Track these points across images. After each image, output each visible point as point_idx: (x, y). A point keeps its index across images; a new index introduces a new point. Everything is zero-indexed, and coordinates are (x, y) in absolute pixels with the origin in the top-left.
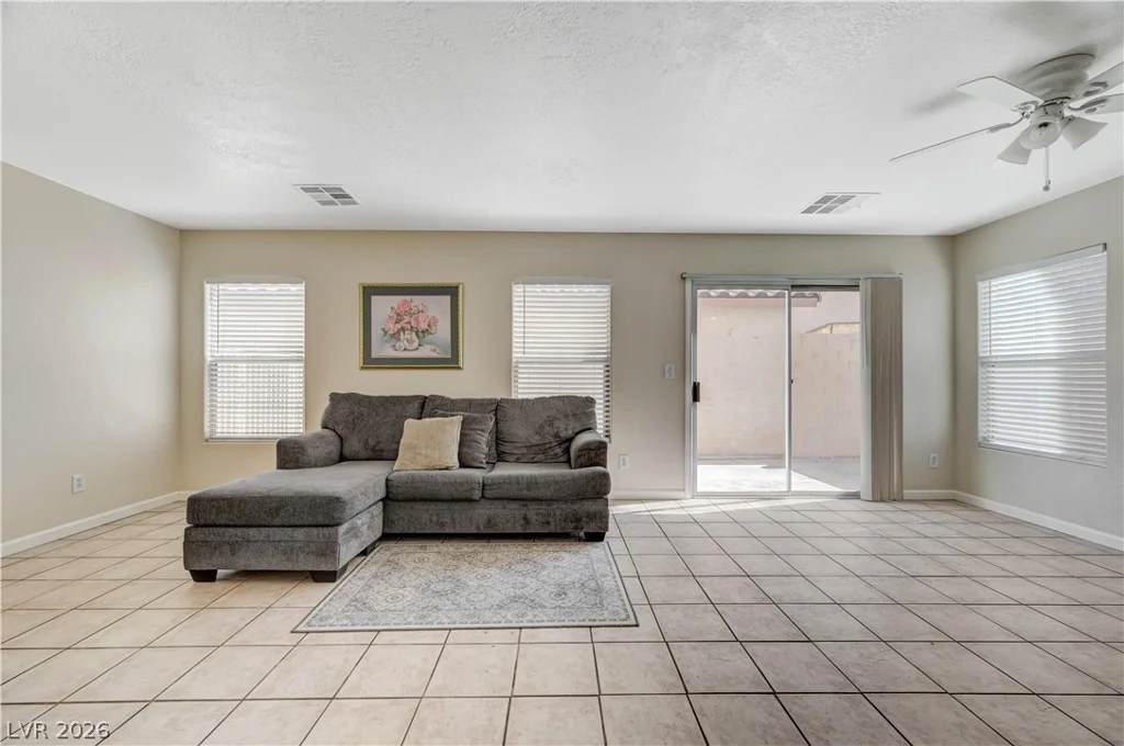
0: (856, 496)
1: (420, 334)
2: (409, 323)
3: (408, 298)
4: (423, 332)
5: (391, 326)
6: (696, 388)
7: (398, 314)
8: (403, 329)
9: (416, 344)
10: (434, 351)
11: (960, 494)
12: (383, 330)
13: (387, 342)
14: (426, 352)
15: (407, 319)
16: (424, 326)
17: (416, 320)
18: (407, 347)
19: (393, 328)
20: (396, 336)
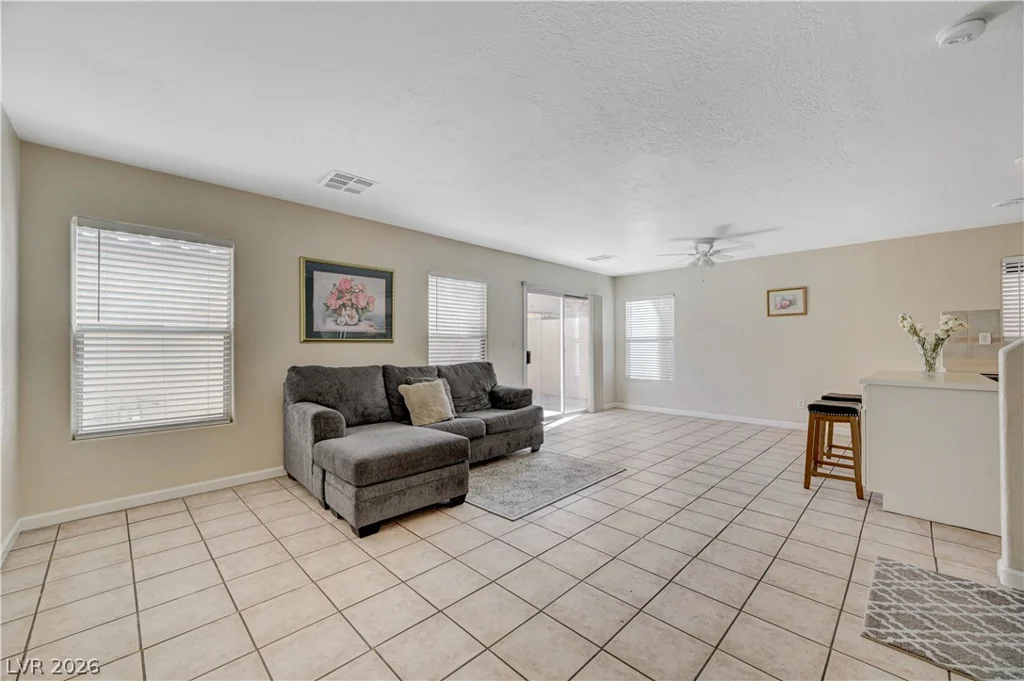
0: (586, 412)
1: (360, 311)
2: (351, 300)
3: (349, 277)
4: (362, 309)
5: (333, 302)
6: (528, 355)
7: (340, 291)
8: (344, 305)
9: (356, 320)
10: (372, 326)
11: (619, 404)
12: (325, 304)
13: (329, 316)
14: (363, 327)
15: (348, 296)
16: (362, 304)
17: (357, 298)
18: (346, 322)
19: (335, 304)
20: (337, 311)
